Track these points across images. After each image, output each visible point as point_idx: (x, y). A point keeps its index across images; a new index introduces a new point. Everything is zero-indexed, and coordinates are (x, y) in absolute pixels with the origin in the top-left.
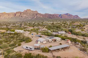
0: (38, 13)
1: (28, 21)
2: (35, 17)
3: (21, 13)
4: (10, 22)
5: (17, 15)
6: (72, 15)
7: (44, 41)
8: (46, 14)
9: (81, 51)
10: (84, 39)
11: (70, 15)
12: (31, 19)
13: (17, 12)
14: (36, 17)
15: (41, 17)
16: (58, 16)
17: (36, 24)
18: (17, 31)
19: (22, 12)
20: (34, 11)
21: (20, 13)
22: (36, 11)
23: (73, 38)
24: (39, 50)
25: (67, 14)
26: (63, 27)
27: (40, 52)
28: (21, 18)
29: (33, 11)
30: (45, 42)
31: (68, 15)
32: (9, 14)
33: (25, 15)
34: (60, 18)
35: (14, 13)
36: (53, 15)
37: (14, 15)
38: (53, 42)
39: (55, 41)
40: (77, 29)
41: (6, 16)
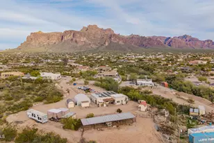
0: (114, 35)
1: (90, 51)
2: (107, 44)
3: (74, 33)
4: (50, 54)
5: (65, 38)
6: (197, 40)
7: (83, 102)
8: (132, 37)
9: (157, 133)
10: (191, 101)
11: (192, 39)
12: (98, 48)
13: (66, 32)
14: (109, 44)
15: (121, 42)
16: (162, 41)
17: (103, 59)
18: (45, 75)
19: (78, 32)
20: (105, 30)
21: (72, 34)
22: (110, 30)
23: (163, 98)
24: (59, 124)
25: (185, 37)
26: (161, 68)
27: (59, 127)
28: (75, 44)
29: (102, 29)
30: (87, 105)
31: (188, 39)
32: (48, 36)
33: (85, 39)
34: (166, 45)
35: (61, 33)
36: (150, 39)
37: (60, 38)
38: (105, 105)
39: (112, 103)
40: (193, 75)
41: (42, 39)
